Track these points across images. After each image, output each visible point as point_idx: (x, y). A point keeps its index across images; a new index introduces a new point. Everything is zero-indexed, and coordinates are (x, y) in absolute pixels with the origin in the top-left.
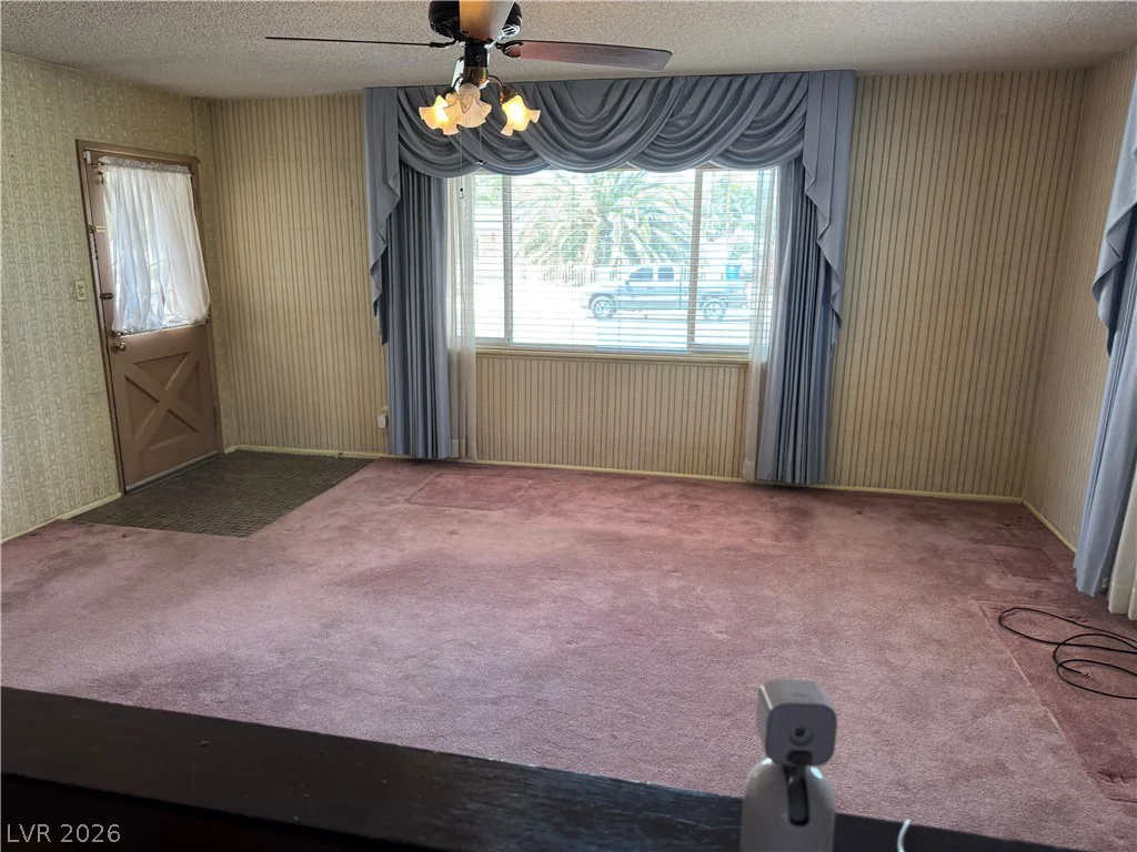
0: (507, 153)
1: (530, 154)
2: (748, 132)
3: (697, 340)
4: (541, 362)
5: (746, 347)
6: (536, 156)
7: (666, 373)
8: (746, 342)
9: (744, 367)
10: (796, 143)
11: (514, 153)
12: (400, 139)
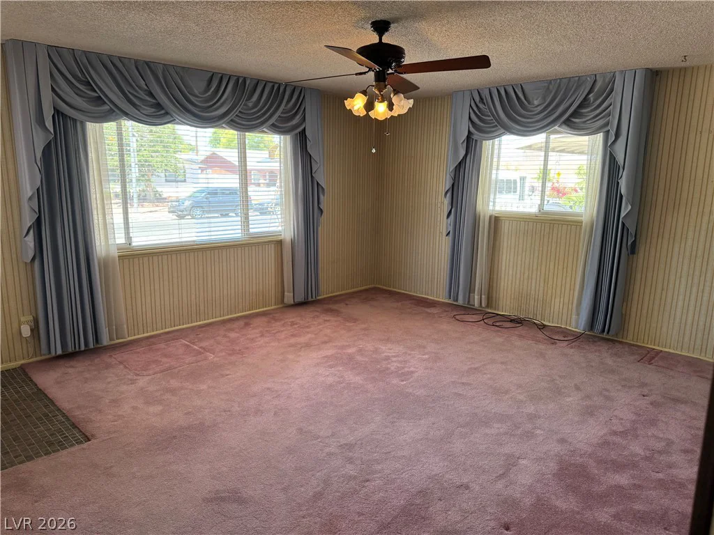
0: (144, 109)
1: (163, 112)
2: (282, 115)
3: (251, 231)
4: (151, 258)
5: (280, 232)
6: (167, 113)
7: (239, 251)
8: (280, 228)
9: (280, 243)
10: (301, 124)
11: (147, 110)
12: (53, 89)
